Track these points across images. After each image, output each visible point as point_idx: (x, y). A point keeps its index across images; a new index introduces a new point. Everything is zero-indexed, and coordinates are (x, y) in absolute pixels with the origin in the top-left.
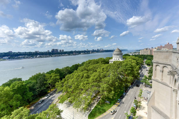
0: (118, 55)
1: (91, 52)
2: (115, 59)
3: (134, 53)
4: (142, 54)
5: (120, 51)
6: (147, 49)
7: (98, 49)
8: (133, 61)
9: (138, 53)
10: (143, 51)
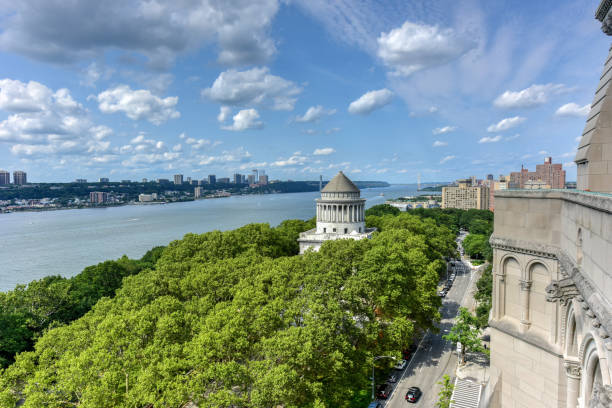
0: (341, 207)
1: (197, 191)
2: (330, 227)
3: (415, 200)
4: (451, 206)
5: (354, 188)
6: (469, 182)
7: (238, 177)
8: (411, 239)
9: (432, 202)
10: (452, 190)
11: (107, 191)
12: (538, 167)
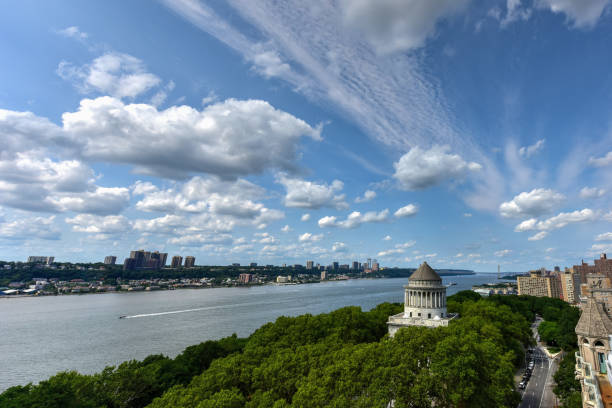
0: (426, 293)
1: (323, 275)
2: (415, 312)
3: (496, 287)
4: (526, 293)
6: (539, 273)
9: (510, 289)
10: (526, 279)
11: (252, 273)
12: (596, 261)
